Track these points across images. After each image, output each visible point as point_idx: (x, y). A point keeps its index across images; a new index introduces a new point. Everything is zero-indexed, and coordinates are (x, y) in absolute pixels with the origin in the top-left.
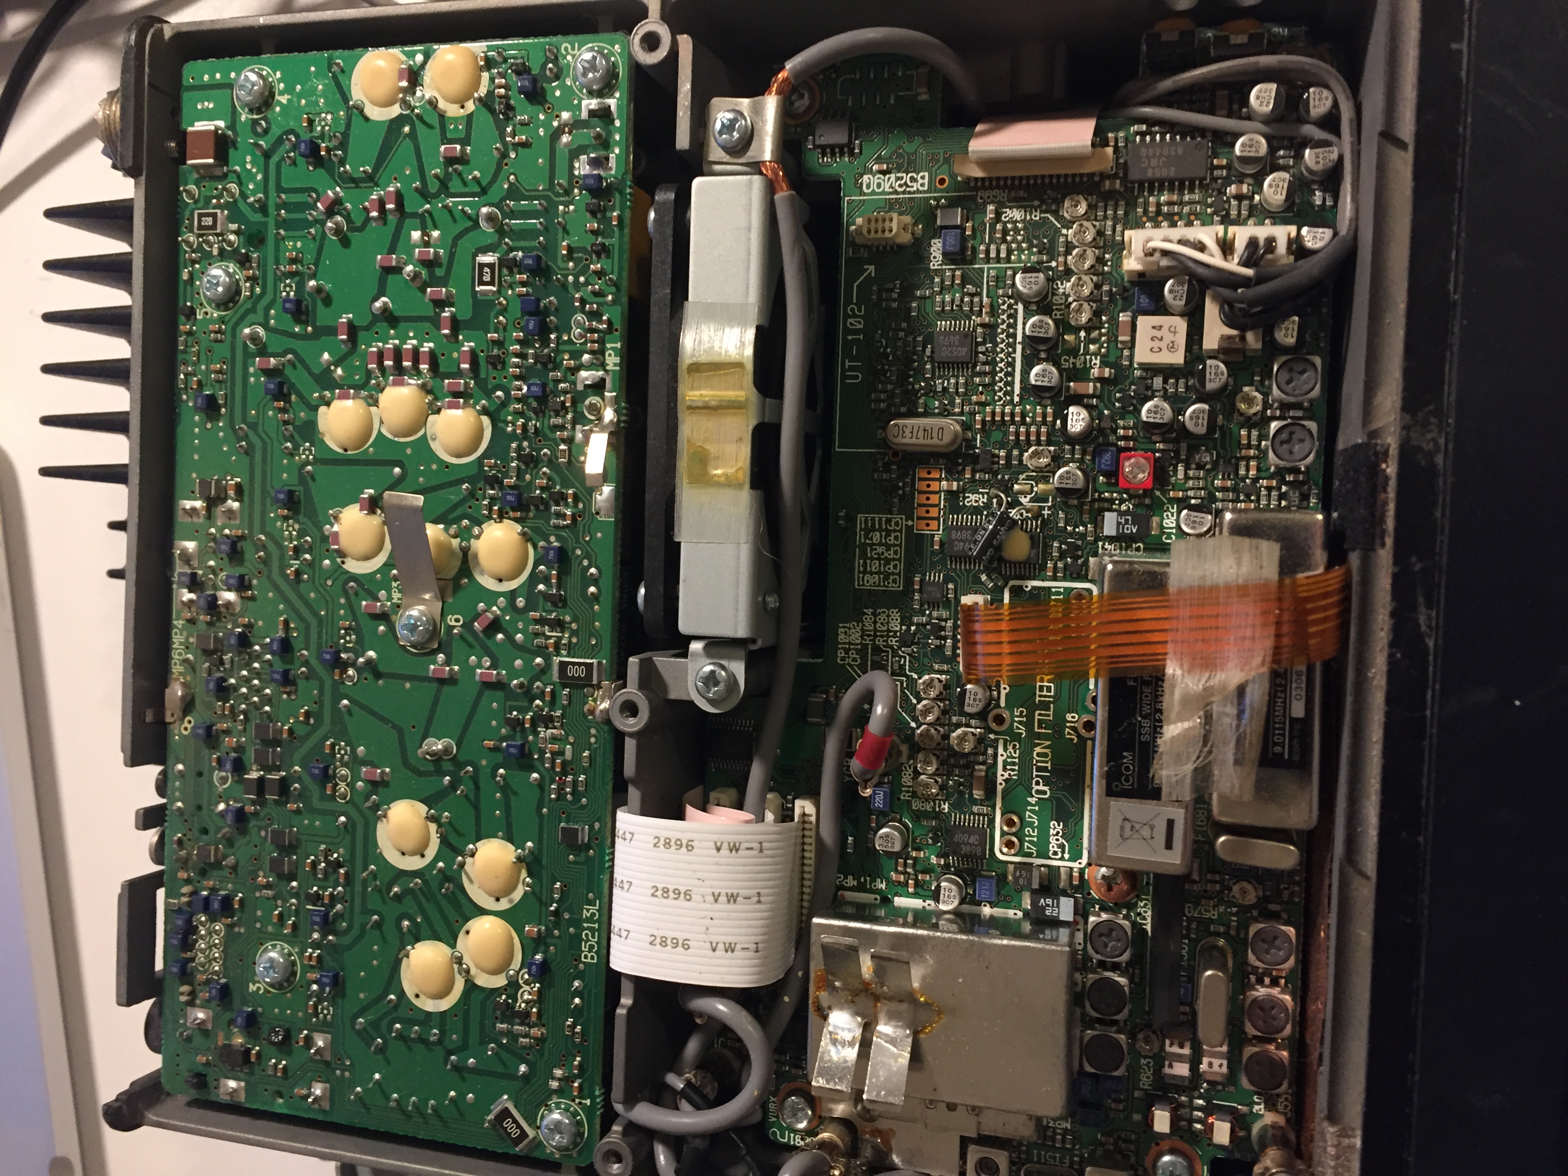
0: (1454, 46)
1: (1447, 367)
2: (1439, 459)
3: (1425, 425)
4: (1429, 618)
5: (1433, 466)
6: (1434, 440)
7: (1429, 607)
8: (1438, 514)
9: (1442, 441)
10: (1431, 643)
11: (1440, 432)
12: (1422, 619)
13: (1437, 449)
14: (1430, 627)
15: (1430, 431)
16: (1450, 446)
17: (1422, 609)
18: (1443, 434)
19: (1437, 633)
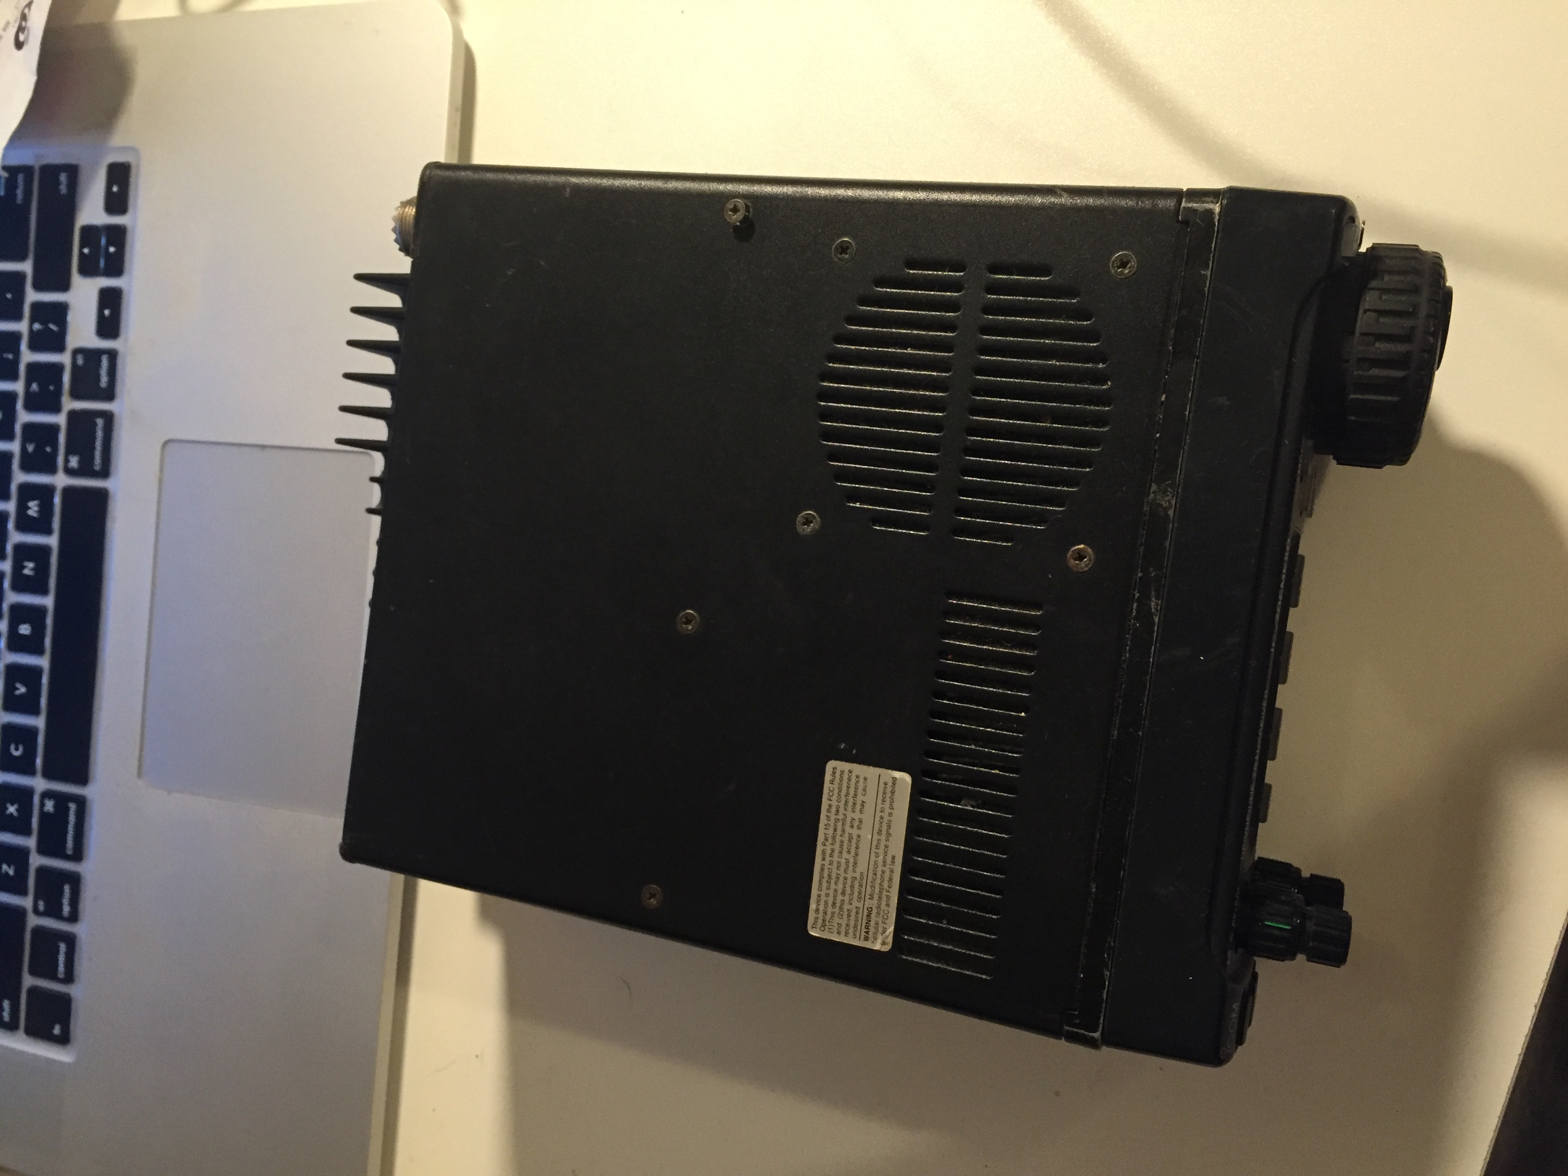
0: (1203, 272)
1: (1180, 459)
2: (1171, 513)
3: (1165, 492)
4: (1157, 605)
5: (1168, 516)
6: (1169, 502)
7: (1157, 598)
8: (1167, 544)
9: (1173, 502)
10: (1157, 619)
11: (1173, 497)
12: (1153, 604)
13: (1170, 507)
14: (1156, 609)
15: (1168, 496)
16: (1178, 505)
17: (1153, 599)
18: (1175, 498)
19: (1160, 613)
